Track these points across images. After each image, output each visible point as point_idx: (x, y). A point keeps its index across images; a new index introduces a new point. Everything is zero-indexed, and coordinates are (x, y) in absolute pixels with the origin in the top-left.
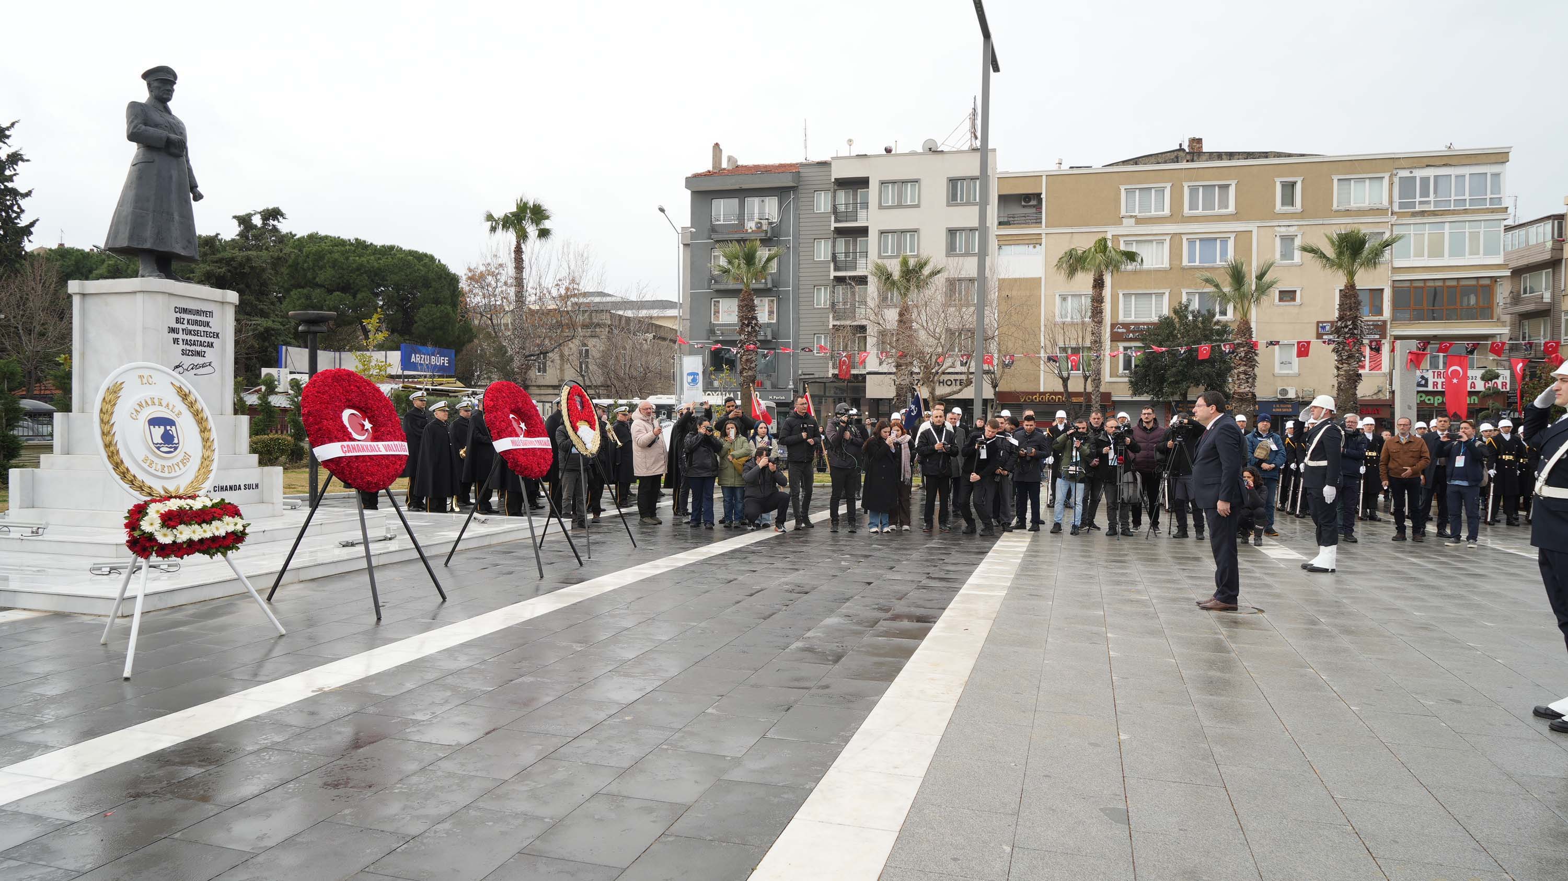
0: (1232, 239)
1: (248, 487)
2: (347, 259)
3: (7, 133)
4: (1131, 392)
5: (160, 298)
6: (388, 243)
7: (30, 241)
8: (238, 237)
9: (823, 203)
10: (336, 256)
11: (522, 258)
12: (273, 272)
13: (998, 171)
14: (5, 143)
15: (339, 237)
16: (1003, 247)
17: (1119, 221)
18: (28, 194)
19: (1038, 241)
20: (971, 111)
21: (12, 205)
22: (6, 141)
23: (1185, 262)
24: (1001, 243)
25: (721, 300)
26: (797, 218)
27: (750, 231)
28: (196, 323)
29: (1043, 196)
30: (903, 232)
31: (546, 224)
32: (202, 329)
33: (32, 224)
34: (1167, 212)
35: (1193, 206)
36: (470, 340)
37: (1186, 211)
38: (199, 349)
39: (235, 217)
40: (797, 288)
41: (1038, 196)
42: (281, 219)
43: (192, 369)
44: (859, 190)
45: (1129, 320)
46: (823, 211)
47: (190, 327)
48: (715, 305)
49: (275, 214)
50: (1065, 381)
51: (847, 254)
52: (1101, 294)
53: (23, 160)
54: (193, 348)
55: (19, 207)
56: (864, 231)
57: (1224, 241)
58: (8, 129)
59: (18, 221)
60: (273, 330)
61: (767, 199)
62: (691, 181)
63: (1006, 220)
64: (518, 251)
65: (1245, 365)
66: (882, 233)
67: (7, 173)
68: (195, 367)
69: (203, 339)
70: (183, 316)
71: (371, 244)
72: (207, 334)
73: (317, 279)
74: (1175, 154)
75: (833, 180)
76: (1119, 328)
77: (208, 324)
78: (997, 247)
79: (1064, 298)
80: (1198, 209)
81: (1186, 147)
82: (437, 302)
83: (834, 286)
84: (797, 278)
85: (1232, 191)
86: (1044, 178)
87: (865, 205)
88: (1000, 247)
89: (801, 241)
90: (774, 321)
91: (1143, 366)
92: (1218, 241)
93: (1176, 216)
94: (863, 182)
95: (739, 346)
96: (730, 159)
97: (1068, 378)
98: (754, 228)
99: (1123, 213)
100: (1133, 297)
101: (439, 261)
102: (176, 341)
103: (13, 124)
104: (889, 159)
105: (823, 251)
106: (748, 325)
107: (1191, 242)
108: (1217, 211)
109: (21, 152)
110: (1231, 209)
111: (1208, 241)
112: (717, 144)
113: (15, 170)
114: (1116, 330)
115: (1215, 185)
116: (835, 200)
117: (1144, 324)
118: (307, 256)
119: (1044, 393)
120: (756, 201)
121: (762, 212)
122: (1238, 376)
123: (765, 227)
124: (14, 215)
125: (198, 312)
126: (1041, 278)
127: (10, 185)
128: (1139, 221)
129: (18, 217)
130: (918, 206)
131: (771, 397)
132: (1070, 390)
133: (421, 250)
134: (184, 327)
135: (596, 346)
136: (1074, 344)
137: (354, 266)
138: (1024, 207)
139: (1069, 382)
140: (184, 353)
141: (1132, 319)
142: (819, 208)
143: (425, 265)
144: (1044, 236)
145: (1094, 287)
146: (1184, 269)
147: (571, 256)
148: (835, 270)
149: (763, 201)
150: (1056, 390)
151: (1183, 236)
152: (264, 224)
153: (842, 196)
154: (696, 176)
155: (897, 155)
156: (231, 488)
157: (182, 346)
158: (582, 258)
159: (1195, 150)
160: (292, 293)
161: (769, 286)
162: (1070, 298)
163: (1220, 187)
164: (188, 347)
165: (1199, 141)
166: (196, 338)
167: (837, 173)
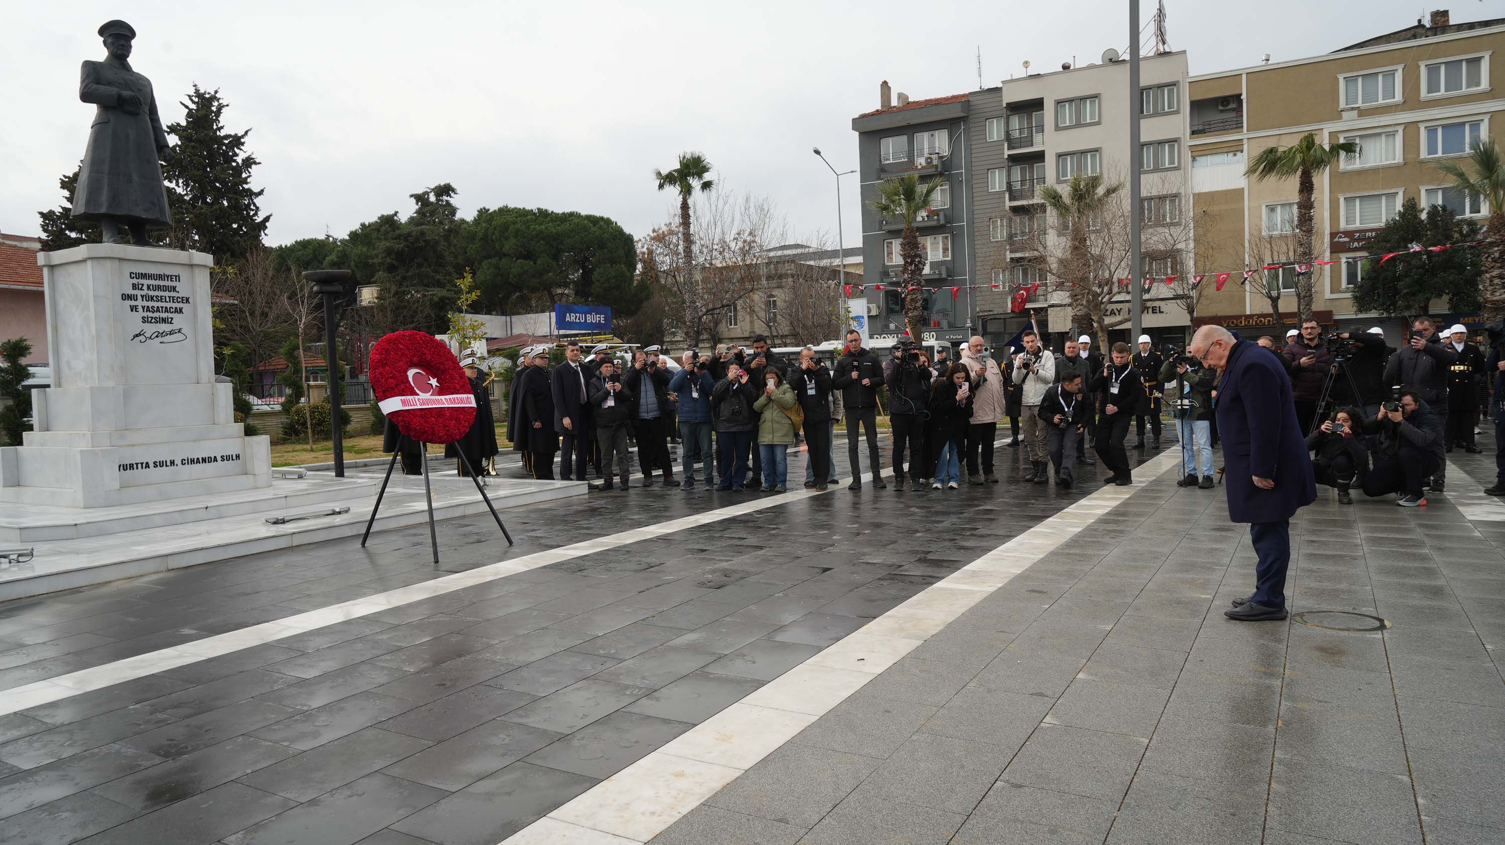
0: (1486, 121)
1: (227, 458)
2: (529, 227)
3: (242, 140)
4: (1355, 309)
5: (108, 264)
6: (567, 210)
7: (266, 234)
8: (415, 215)
9: (995, 131)
10: (518, 226)
11: (688, 214)
12: (446, 244)
13: (1191, 74)
14: (241, 149)
15: (524, 208)
16: (1198, 158)
17: (1337, 115)
18: (261, 193)
19: (1239, 148)
20: (1155, 12)
21: (249, 204)
22: (242, 147)
23: (1424, 154)
24: (1195, 154)
25: (893, 241)
26: (969, 149)
27: (919, 167)
28: (159, 288)
29: (1244, 97)
30: (1084, 152)
31: (707, 177)
32: (167, 294)
33: (267, 219)
34: (1398, 97)
35: (1433, 86)
36: (648, 298)
37: (1424, 93)
38: (164, 315)
39: (411, 196)
40: (971, 222)
41: (1238, 97)
42: (452, 194)
43: (157, 336)
44: (1034, 113)
45: (1352, 227)
46: (995, 139)
47: (152, 293)
48: (887, 246)
49: (445, 190)
50: (1275, 301)
51: (1023, 182)
53: (255, 163)
54: (156, 315)
55: (255, 205)
56: (1039, 157)
57: (1475, 126)
58: (243, 137)
59: (256, 218)
61: (936, 133)
62: (859, 123)
63: (1201, 127)
64: (685, 207)
65: (1500, 268)
66: (1059, 156)
67: (244, 175)
68: (160, 334)
69: (168, 305)
70: (141, 281)
71: (552, 212)
72: (173, 299)
73: (504, 249)
74: (1413, 31)
75: (1004, 105)
76: (1340, 237)
77: (174, 289)
78: (1190, 159)
79: (1272, 209)
80: (1439, 91)
81: (1427, 23)
82: (613, 262)
83: (1010, 220)
84: (971, 212)
85: (1485, 66)
86: (1244, 77)
87: (1041, 129)
88: (1194, 159)
89: (974, 173)
90: (949, 258)
91: (1369, 278)
92: (1467, 127)
93: (1411, 102)
94: (1037, 105)
95: (903, 285)
96: (900, 96)
97: (1278, 298)
98: (924, 164)
99: (1342, 104)
100: (1358, 202)
101: (616, 223)
102: (134, 308)
103: (246, 133)
104: (1067, 75)
105: (997, 181)
106: (911, 264)
107: (1431, 131)
108: (1465, 90)
109: (253, 156)
110: (1484, 85)
111: (1453, 128)
112: (885, 83)
113: (250, 173)
114: (1336, 240)
115: (1462, 60)
116: (1008, 127)
117: (1371, 230)
118: (495, 229)
119: (1251, 316)
120: (926, 136)
121: (932, 146)
122: (1491, 281)
123: (935, 162)
124: (252, 213)
125: (160, 277)
126: (1243, 189)
127: (246, 186)
128: (1363, 113)
129: (256, 214)
130: (1098, 123)
131: (947, 337)
132: (1281, 310)
133: (598, 214)
134: (143, 293)
135: (781, 296)
136: (1283, 259)
137: (534, 233)
138: (1222, 111)
139: (1280, 302)
140: (145, 320)
141: (1357, 225)
142: (991, 137)
143: (601, 228)
144: (1245, 141)
145: (1301, 191)
146: (1422, 162)
147: (752, 209)
148: (1010, 200)
149: (932, 135)
150: (1265, 312)
151: (1420, 125)
152: (438, 200)
153: (1015, 122)
154: (864, 116)
155: (1076, 70)
156: (204, 460)
157: (141, 313)
158: (763, 212)
159: (1438, 22)
161: (942, 222)
162: (1279, 208)
163: (1468, 61)
164: (150, 314)
165: (1445, 13)
166: (160, 304)
167: (1009, 97)
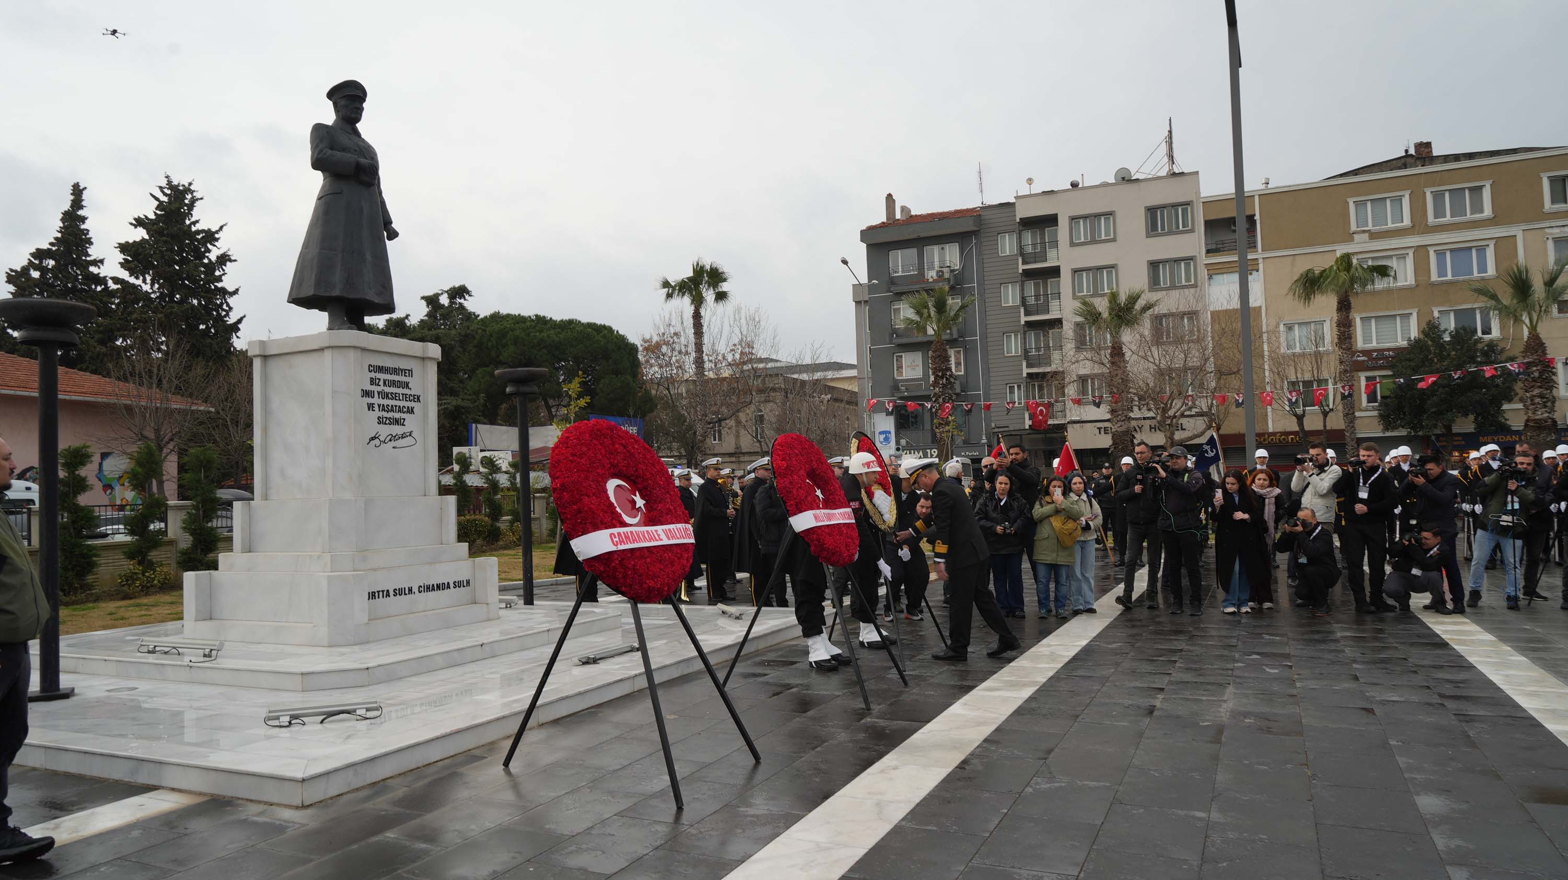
0: (1492, 246)
1: (458, 584)
2: (528, 335)
3: (217, 236)
4: (1381, 427)
5: (351, 354)
6: (566, 317)
7: (238, 337)
8: (426, 318)
9: (1007, 246)
10: (517, 333)
11: (701, 323)
12: (460, 349)
13: (1202, 195)
14: (214, 246)
15: (519, 315)
16: (1214, 277)
17: (1349, 237)
18: (236, 292)
19: (1255, 267)
20: (1167, 133)
21: (222, 304)
22: (216, 243)
23: (1434, 277)
24: (1211, 272)
25: (903, 355)
26: (981, 262)
27: (931, 280)
28: (393, 384)
29: (1257, 217)
30: (1100, 269)
31: (724, 287)
32: (400, 391)
33: (240, 321)
34: (1407, 222)
35: (1439, 213)
36: (651, 411)
37: (1431, 219)
38: (397, 415)
39: (423, 298)
40: (984, 337)
41: (1251, 218)
42: (467, 297)
43: (390, 440)
44: (1047, 229)
45: (1368, 346)
46: (1008, 253)
47: (387, 389)
48: (897, 360)
49: (460, 292)
50: (1300, 418)
51: (1037, 297)
52: (1348, 317)
53: (231, 261)
54: (390, 415)
55: (228, 305)
56: (1055, 272)
57: (1481, 250)
58: (217, 232)
59: (227, 319)
60: (463, 408)
61: (947, 247)
62: (868, 235)
63: (1214, 247)
64: (697, 316)
65: (1540, 387)
66: (1075, 271)
67: (217, 273)
68: (393, 438)
69: (401, 404)
70: (379, 375)
71: (551, 319)
72: (406, 397)
73: (501, 357)
74: (1403, 160)
75: (1018, 220)
76: (1359, 356)
77: (406, 385)
78: (1207, 277)
79: (1290, 328)
80: (1445, 217)
81: (1412, 151)
82: (617, 373)
83: (1025, 333)
84: (984, 325)
85: (1487, 194)
86: (1257, 198)
87: (1055, 244)
88: (1210, 277)
89: (986, 287)
90: (962, 373)
91: (1396, 397)
92: (1474, 251)
93: (1419, 226)
94: (1052, 220)
95: (934, 399)
96: (903, 209)
97: (1303, 415)
98: (935, 277)
99: (1353, 227)
100: (1373, 321)
101: (617, 332)
102: (370, 407)
103: (221, 228)
104: (1076, 193)
105: (1011, 296)
106: (942, 377)
107: (1440, 254)
108: (1469, 216)
109: (229, 253)
110: (1488, 212)
111: (1460, 252)
112: (890, 196)
113: (224, 270)
114: (1355, 358)
115: (1464, 189)
116: (1020, 242)
117: (1389, 350)
118: (491, 336)
119: (1274, 434)
120: (936, 249)
121: (942, 260)
122: (1532, 400)
123: (947, 276)
124: (224, 313)
125: (396, 371)
126: (1260, 307)
127: (219, 285)
128: (1373, 236)
129: (227, 315)
130: (1114, 240)
131: (963, 454)
132: (1306, 428)
133: (599, 322)
134: (380, 389)
135: (771, 412)
136: (1308, 377)
137: (535, 341)
138: (1234, 231)
139: (1305, 419)
140: (381, 421)
141: (1374, 344)
142: (1003, 251)
143: (604, 336)
144: (1260, 261)
145: (1339, 309)
146: (1433, 285)
147: (743, 319)
148: (1026, 315)
149: (943, 249)
150: (1288, 429)
151: (1429, 248)
152: (451, 303)
153: (1028, 238)
154: (871, 228)
155: (1084, 188)
156: (438, 586)
157: (378, 413)
158: (754, 322)
159: (1423, 153)
160: (478, 372)
161: (955, 336)
162: (1296, 327)
163: (1471, 189)
164: (385, 414)
165: (1428, 145)
166: (394, 402)
167: (1022, 212)
